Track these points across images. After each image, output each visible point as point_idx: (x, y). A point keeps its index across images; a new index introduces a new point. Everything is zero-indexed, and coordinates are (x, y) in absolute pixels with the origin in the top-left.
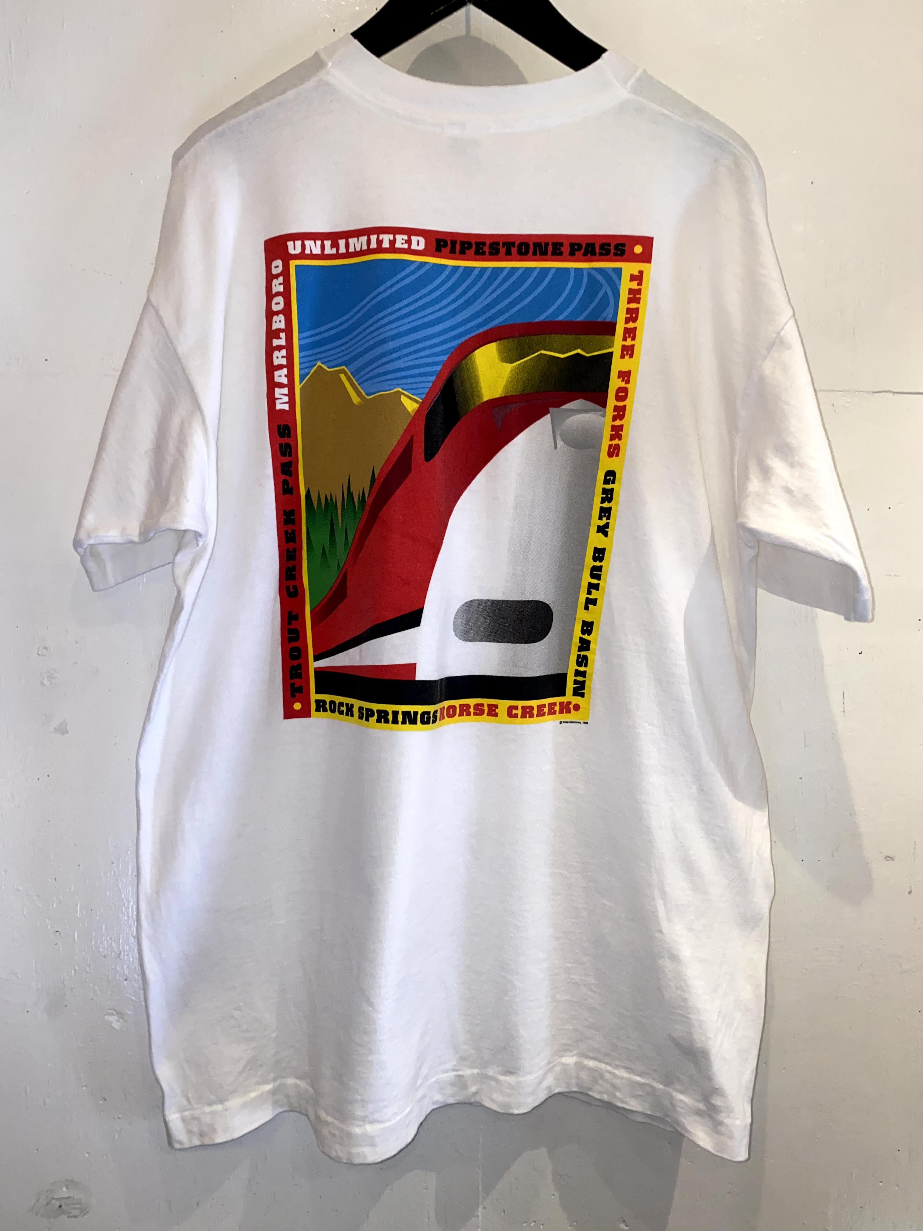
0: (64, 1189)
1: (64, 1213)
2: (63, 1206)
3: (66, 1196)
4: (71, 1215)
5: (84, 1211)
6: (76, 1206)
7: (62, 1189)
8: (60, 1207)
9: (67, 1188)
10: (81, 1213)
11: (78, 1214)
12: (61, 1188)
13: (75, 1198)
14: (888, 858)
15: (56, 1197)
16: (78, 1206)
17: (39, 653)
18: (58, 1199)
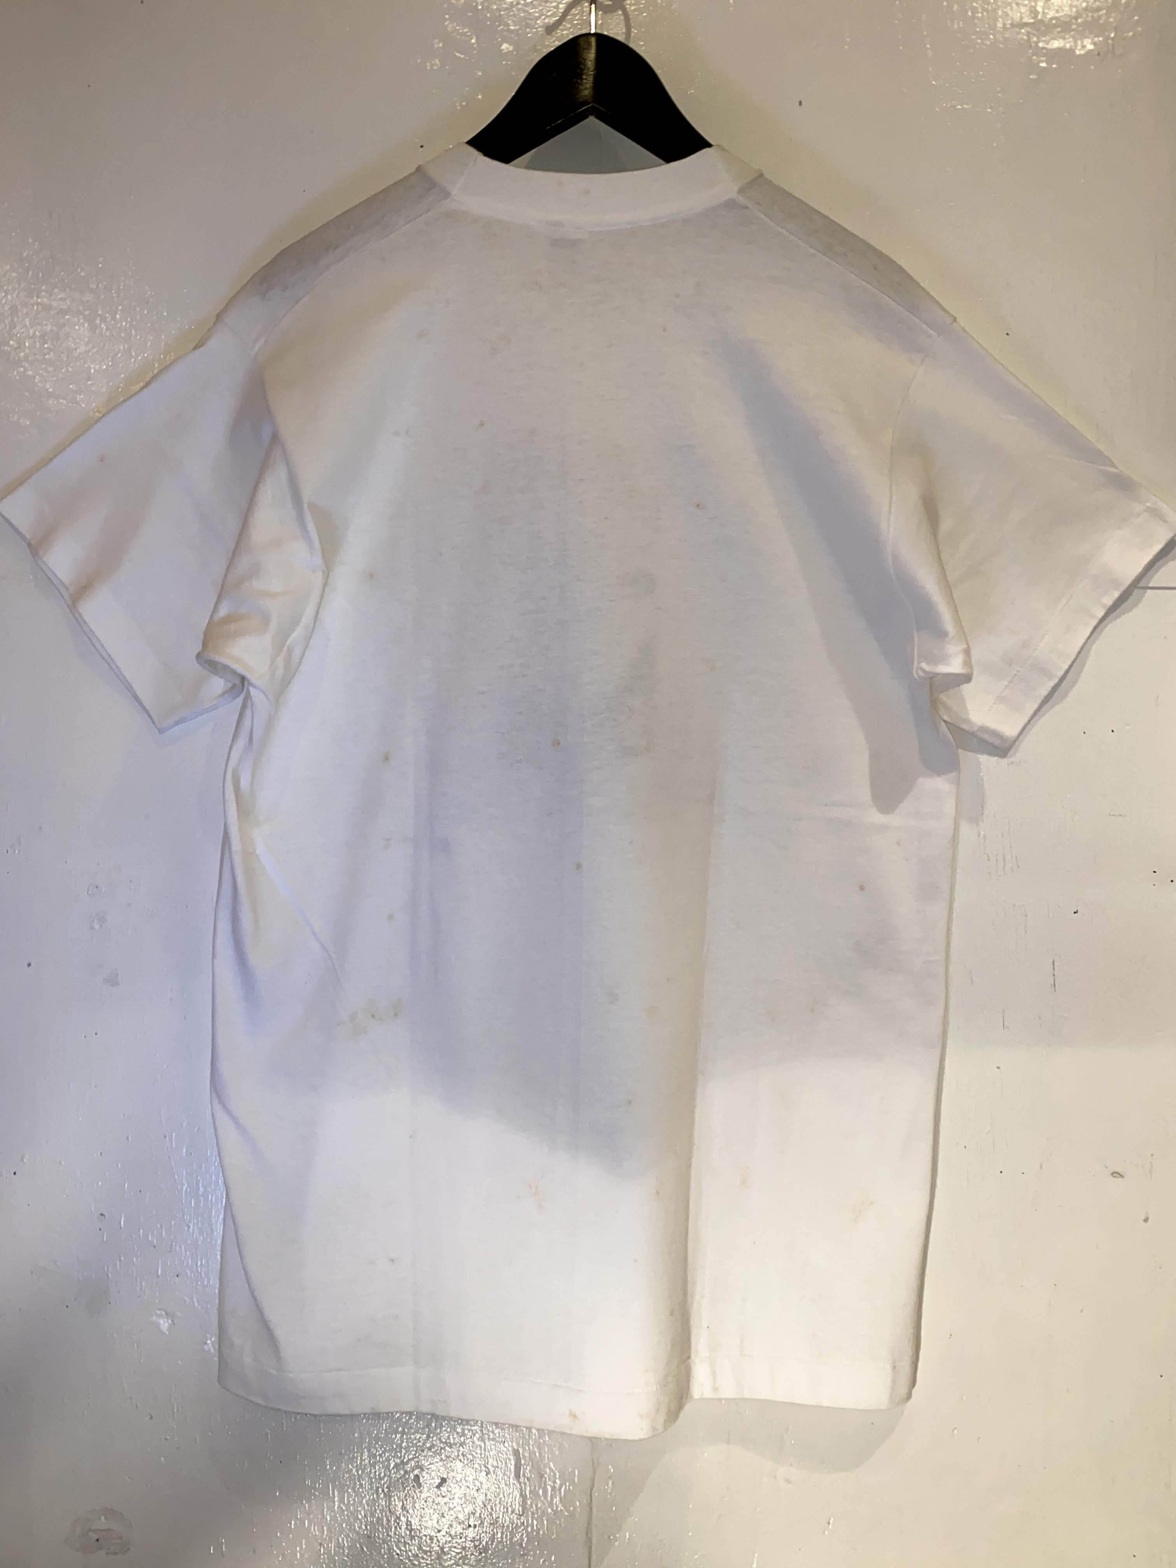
0: (103, 1520)
1: (102, 1548)
2: (101, 1540)
3: (104, 1528)
4: (111, 1551)
5: (124, 1548)
6: (116, 1541)
7: (100, 1520)
9: (106, 1518)
10: (121, 1550)
11: (118, 1551)
12: (100, 1517)
13: (115, 1531)
14: (1116, 1174)
15: (93, 1528)
16: (118, 1541)
17: (89, 892)
18: (95, 1531)
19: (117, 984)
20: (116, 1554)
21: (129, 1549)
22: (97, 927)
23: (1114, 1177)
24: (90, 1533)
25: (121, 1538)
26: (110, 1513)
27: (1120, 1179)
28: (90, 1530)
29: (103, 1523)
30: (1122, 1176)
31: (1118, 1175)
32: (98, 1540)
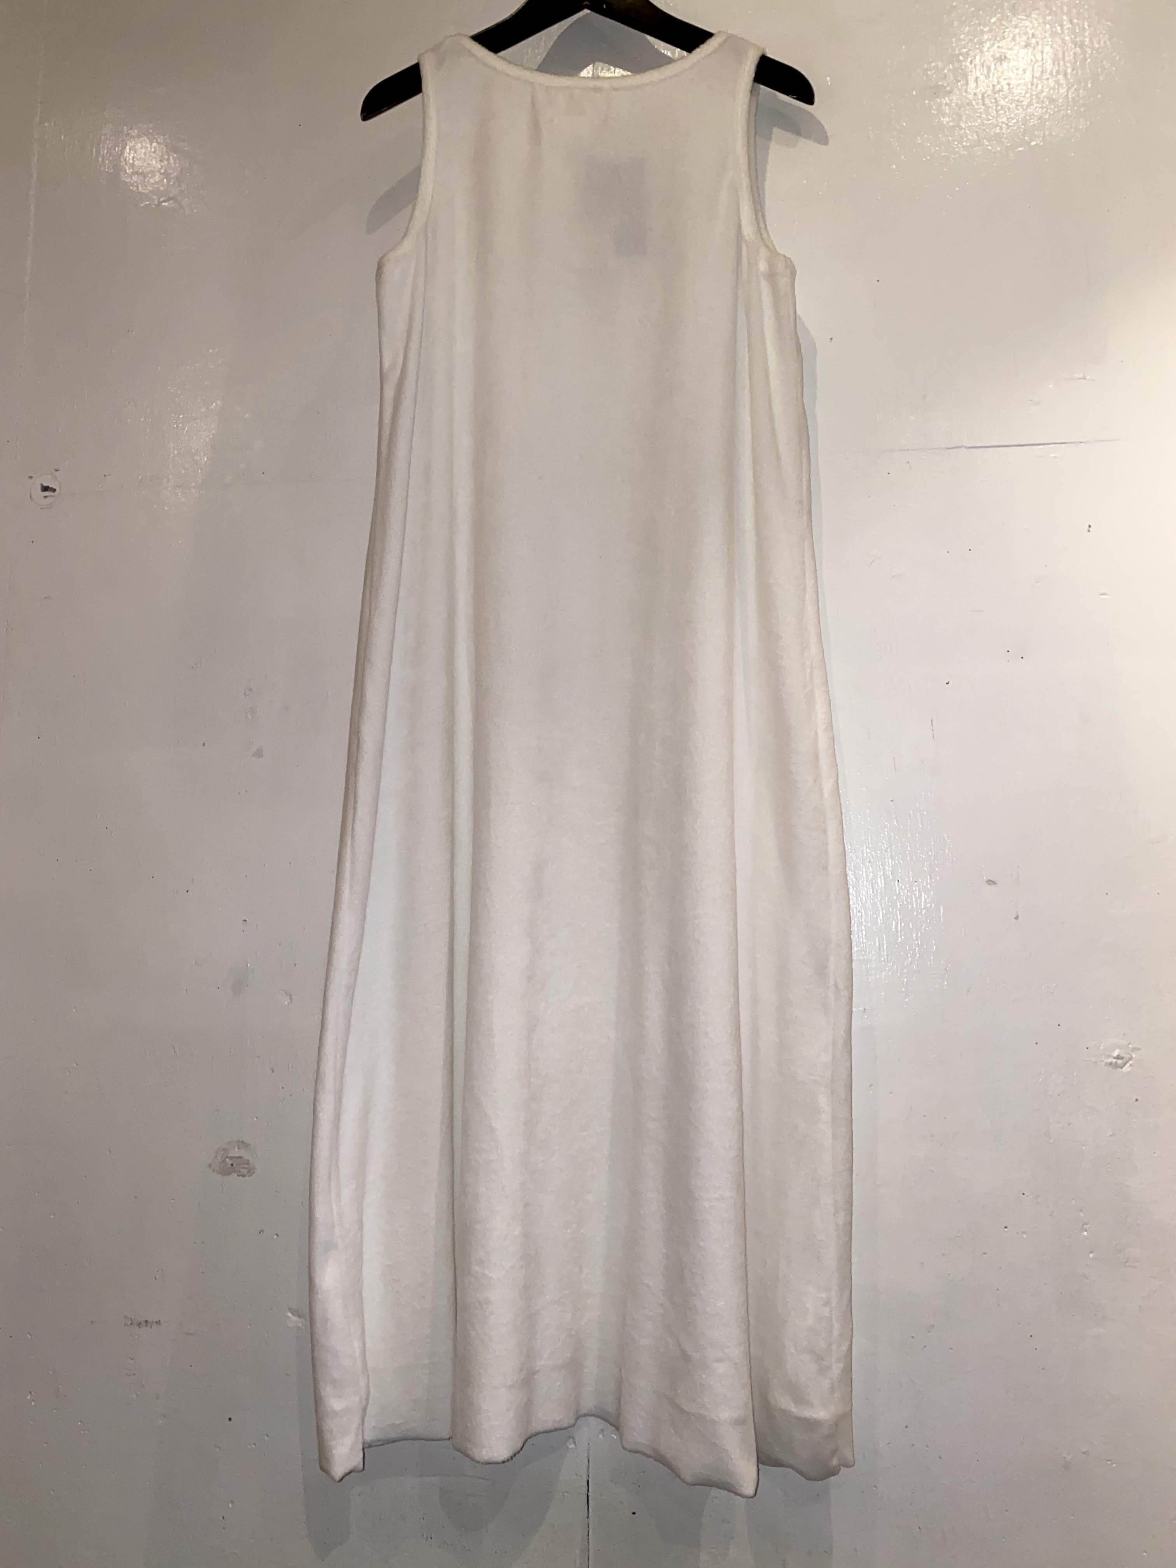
0: (236, 1149)
1: (234, 1172)
2: (234, 1166)
3: (237, 1155)
4: (239, 1174)
6: (243, 1166)
7: (235, 1149)
9: (239, 1148)
10: (249, 1172)
11: (246, 1174)
13: (245, 1158)
14: (991, 882)
15: (229, 1156)
16: (246, 1166)
17: (246, 693)
18: (231, 1158)
19: (262, 756)
20: (244, 1176)
21: (254, 1172)
22: (250, 717)
23: (989, 884)
24: (227, 1160)
25: (248, 1164)
26: (242, 1144)
27: (995, 885)
28: (227, 1157)
29: (235, 1152)
30: (995, 883)
31: (991, 883)
32: (232, 1165)
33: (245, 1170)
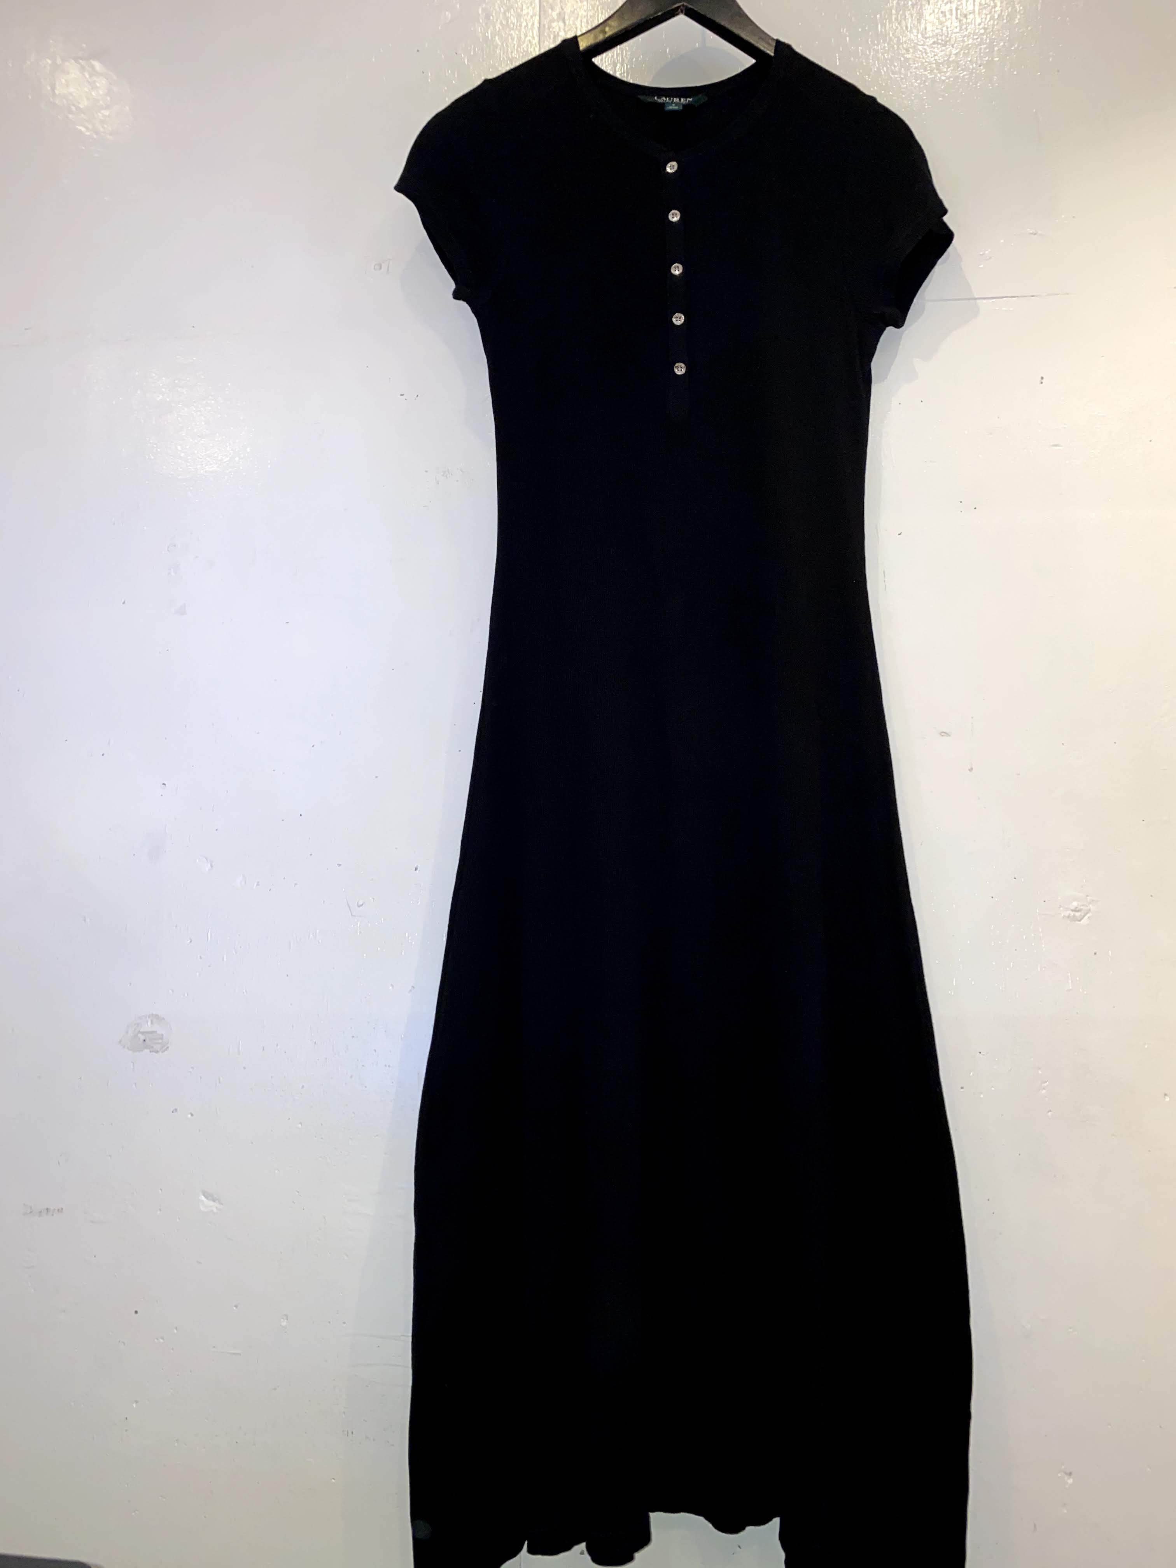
1: (146, 1048)
2: (147, 1041)
3: (150, 1030)
4: (151, 1050)
5: (165, 1048)
6: (156, 1041)
7: (147, 1024)
8: (144, 1040)
9: (152, 1023)
10: (162, 1048)
11: (159, 1050)
12: (147, 1022)
15: (142, 1030)
16: (159, 1041)
17: (170, 549)
18: (143, 1033)
19: (185, 613)
20: (157, 1052)
21: (168, 1048)
22: (173, 573)
23: (942, 736)
25: (162, 1039)
26: (156, 1018)
27: (948, 737)
28: (139, 1032)
29: (148, 1027)
31: (945, 734)
33: (159, 1045)
